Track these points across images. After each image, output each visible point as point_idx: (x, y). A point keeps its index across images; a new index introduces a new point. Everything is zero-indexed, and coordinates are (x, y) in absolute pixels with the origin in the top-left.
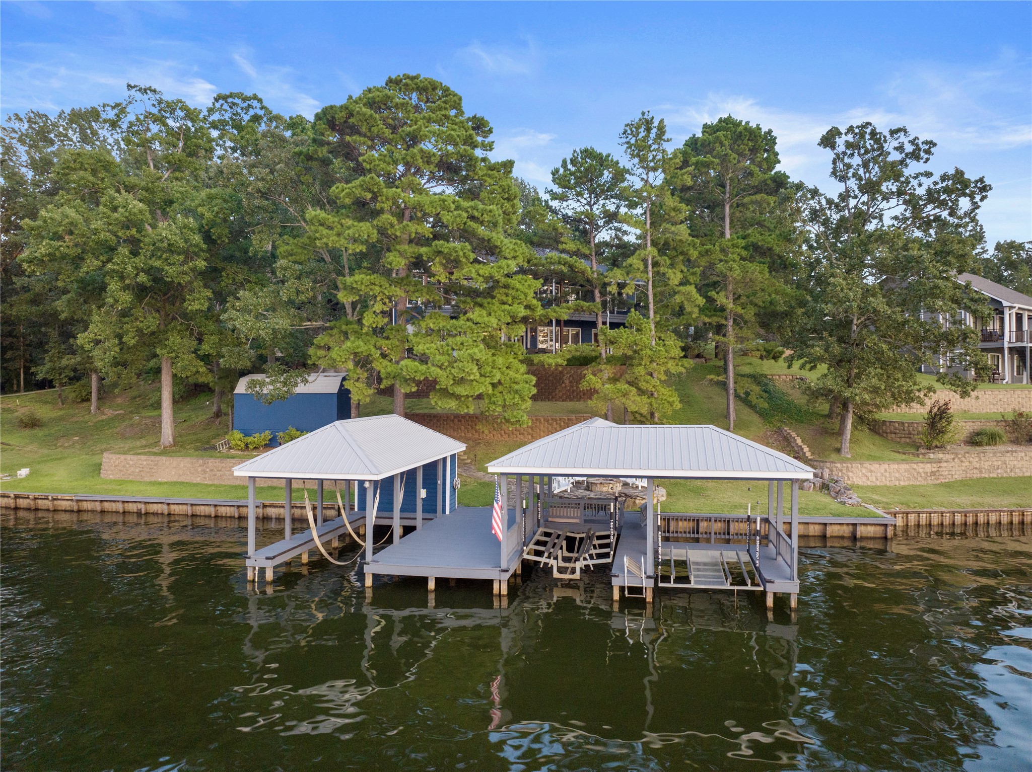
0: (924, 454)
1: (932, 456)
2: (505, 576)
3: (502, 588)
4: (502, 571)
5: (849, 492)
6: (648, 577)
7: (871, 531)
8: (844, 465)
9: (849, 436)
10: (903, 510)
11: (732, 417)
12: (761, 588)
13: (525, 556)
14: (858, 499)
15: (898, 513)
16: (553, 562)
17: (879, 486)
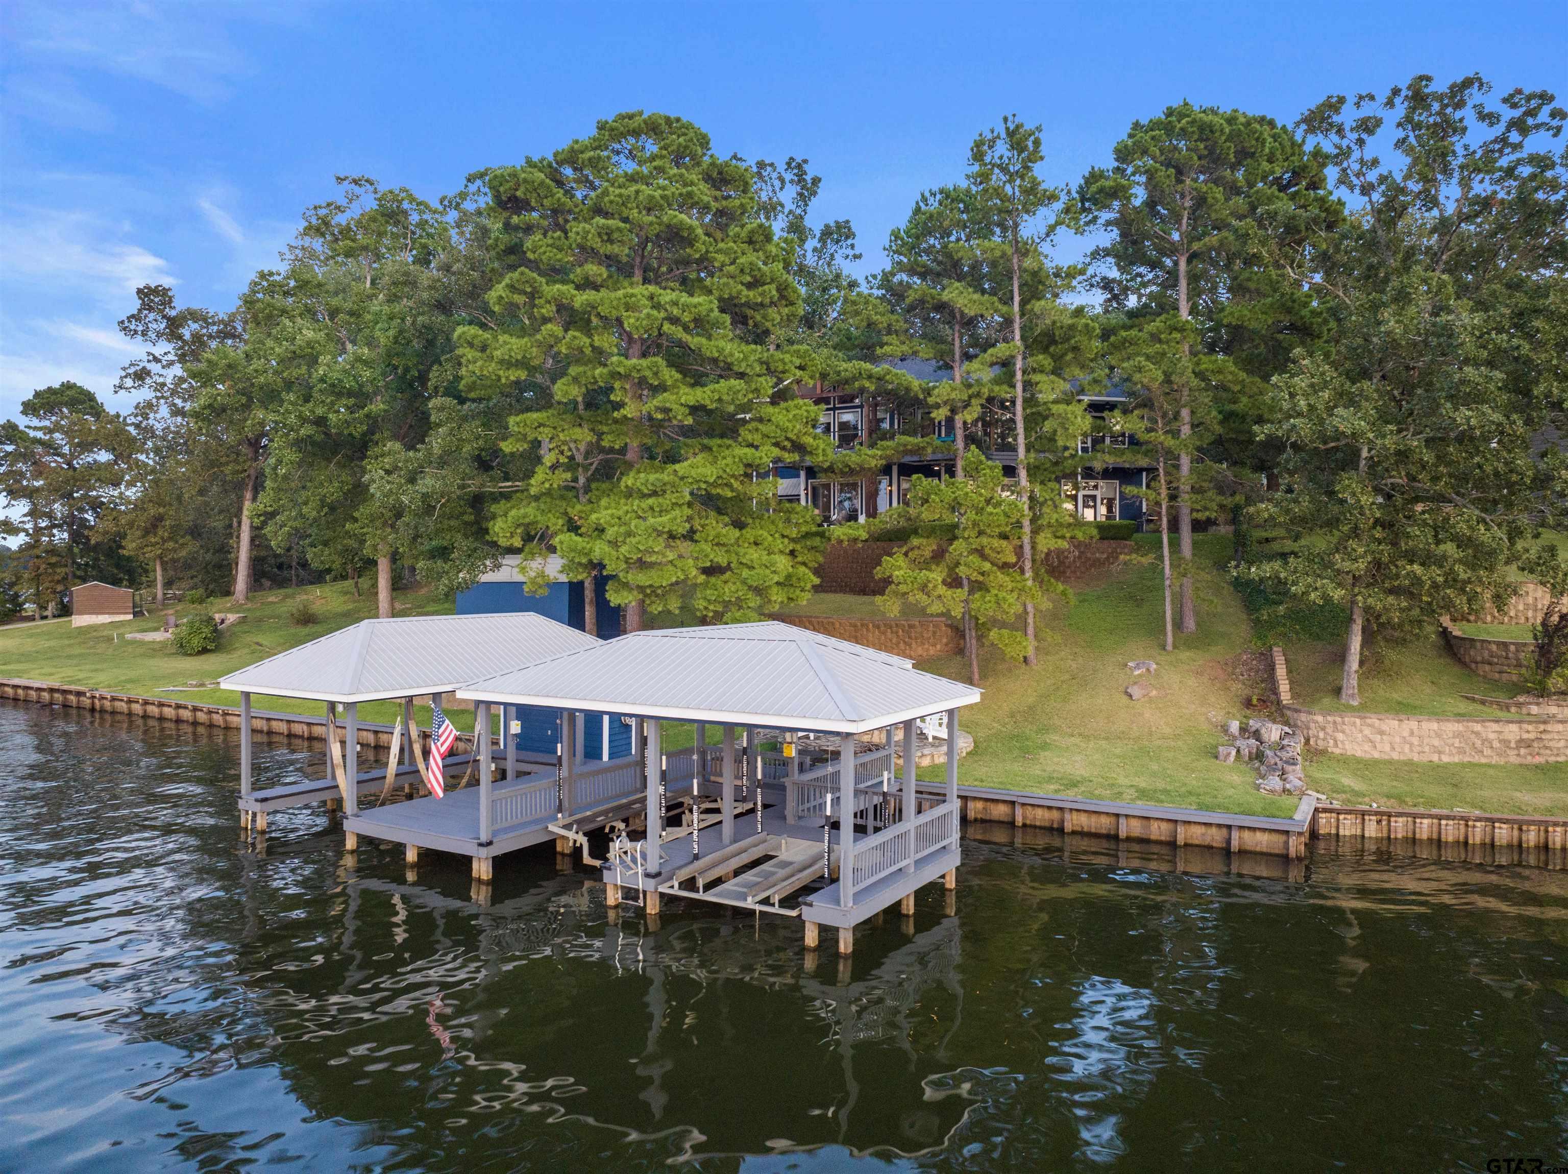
0: (1519, 705)
1: (1534, 709)
2: (484, 852)
3: (482, 869)
4: (481, 845)
5: (1289, 768)
6: (647, 875)
7: (1262, 841)
8: (1329, 718)
9: (1355, 666)
10: (1383, 809)
11: (1169, 627)
12: (794, 913)
13: (551, 828)
14: (1299, 783)
15: (1370, 813)
16: (582, 840)
17: (1390, 762)
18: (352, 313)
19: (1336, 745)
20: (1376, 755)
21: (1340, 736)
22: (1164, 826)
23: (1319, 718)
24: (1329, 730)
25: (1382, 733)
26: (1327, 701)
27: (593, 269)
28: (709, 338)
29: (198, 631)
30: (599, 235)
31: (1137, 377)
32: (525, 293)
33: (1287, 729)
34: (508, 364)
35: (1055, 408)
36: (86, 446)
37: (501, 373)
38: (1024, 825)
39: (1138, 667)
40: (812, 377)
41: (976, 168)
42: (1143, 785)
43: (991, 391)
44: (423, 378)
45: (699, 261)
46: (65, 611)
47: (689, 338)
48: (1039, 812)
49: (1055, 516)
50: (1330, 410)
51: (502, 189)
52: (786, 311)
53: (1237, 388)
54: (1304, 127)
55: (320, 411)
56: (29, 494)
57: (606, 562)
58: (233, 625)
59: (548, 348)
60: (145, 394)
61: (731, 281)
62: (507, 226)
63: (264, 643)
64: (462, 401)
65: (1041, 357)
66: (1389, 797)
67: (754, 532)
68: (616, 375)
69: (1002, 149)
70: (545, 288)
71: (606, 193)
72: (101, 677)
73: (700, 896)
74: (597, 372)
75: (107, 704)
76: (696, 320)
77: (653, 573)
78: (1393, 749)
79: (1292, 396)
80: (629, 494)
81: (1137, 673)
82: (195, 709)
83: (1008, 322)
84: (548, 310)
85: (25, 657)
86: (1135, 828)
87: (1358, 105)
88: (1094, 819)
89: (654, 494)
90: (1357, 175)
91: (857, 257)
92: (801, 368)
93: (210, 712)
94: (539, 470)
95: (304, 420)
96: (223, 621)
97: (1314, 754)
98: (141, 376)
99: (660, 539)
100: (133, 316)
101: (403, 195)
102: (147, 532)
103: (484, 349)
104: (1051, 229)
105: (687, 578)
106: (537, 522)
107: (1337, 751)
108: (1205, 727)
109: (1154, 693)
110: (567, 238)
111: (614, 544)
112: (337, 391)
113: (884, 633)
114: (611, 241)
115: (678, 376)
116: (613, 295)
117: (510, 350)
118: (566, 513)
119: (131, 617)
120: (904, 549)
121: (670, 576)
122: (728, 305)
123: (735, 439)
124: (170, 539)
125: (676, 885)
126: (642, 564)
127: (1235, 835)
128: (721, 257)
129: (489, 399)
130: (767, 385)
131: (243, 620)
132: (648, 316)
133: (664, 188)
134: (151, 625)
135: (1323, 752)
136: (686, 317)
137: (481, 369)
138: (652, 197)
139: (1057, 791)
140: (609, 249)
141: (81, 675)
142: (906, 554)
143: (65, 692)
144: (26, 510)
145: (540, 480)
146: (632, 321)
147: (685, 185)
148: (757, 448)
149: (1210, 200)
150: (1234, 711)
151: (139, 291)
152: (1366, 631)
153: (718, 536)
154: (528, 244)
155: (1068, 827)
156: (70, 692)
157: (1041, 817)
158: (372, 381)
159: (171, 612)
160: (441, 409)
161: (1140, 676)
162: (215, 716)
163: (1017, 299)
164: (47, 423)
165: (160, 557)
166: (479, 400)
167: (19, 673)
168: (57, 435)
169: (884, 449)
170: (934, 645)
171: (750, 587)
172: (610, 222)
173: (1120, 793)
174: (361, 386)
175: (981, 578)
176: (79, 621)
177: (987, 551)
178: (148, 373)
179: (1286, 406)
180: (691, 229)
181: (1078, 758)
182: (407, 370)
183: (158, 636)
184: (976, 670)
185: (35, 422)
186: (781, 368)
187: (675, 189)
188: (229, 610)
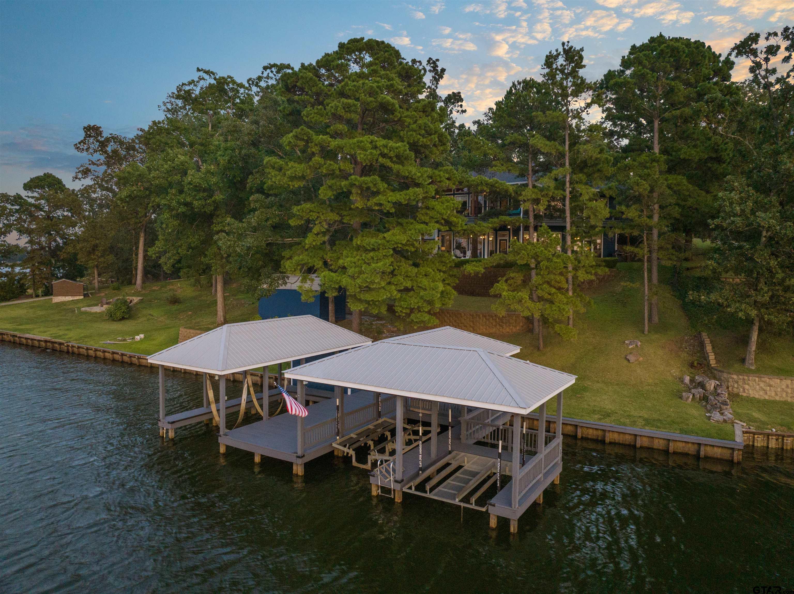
2: (300, 461)
3: (298, 470)
4: (298, 457)
5: (724, 407)
6: (396, 481)
7: (717, 452)
8: (741, 377)
9: (754, 348)
10: (779, 433)
11: (646, 321)
12: (484, 509)
13: (334, 445)
14: (731, 416)
15: (772, 435)
16: (352, 453)
17: (775, 402)
18: (202, 145)
19: (744, 391)
20: (767, 398)
21: (747, 387)
22: (661, 442)
23: (735, 377)
24: (740, 383)
25: (770, 386)
26: (737, 366)
27: (341, 127)
28: (403, 166)
29: (120, 308)
30: (344, 108)
31: (636, 188)
32: (303, 140)
33: (717, 382)
34: (292, 178)
35: (590, 204)
36: (57, 207)
37: (290, 183)
38: (582, 438)
39: (631, 344)
40: (454, 184)
41: (547, 70)
42: (646, 416)
43: (554, 193)
44: (243, 182)
45: (397, 122)
46: (48, 292)
47: (393, 165)
48: (591, 431)
49: (587, 262)
50: (753, 212)
51: (289, 82)
52: (442, 148)
53: (687, 193)
54: (736, 51)
55: (188, 199)
56: (29, 232)
57: (349, 287)
58: (136, 304)
59: (316, 168)
60: (88, 182)
61: (414, 133)
62: (290, 101)
63: (154, 314)
64: (268, 196)
65: (581, 175)
66: (782, 425)
67: (424, 269)
68: (352, 185)
69: (561, 61)
70: (315, 137)
71: (347, 84)
72: (71, 334)
73: (428, 495)
74: (343, 184)
75: (75, 350)
76: (397, 156)
77: (374, 293)
78: (777, 395)
79: (731, 204)
80: (358, 248)
81: (631, 347)
82: (122, 355)
83: (562, 155)
84: (315, 149)
85: (30, 321)
86: (645, 442)
87: (767, 39)
88: (621, 436)
89: (373, 250)
90: (764, 78)
91: (464, 111)
92: (448, 179)
93: (130, 357)
94: (310, 235)
95: (179, 203)
96: (131, 302)
97: (734, 396)
98: (86, 172)
99: (378, 276)
100: (82, 141)
101: (229, 80)
102: (90, 253)
103: (280, 169)
104: (589, 105)
105: (392, 296)
106: (309, 263)
107: (745, 395)
108: (670, 378)
109: (641, 359)
110: (325, 109)
111: (353, 277)
112: (197, 189)
113: (488, 320)
114: (350, 112)
115: (386, 186)
116: (351, 141)
117: (295, 171)
118: (322, 258)
119: (82, 297)
120: (504, 278)
121: (384, 296)
122: (414, 147)
123: (415, 218)
124: (102, 256)
125: (413, 488)
126: (368, 289)
127: (702, 448)
128: (408, 120)
129: (280, 194)
130: (432, 189)
131: (141, 301)
132: (371, 153)
133: (378, 82)
134: (93, 302)
135: (737, 395)
136: (392, 154)
137: (279, 181)
138: (372, 87)
139: (600, 419)
140: (348, 116)
141: (61, 333)
142: (506, 281)
143: (53, 343)
144: (27, 240)
145: (309, 240)
146: (362, 156)
147: (389, 80)
148: (427, 224)
149: (676, 90)
150: (684, 369)
151: (85, 128)
152: (761, 330)
153: (407, 272)
154: (304, 113)
155: (607, 440)
156: (56, 343)
157: (591, 433)
158: (215, 184)
159: (103, 294)
160: (256, 201)
161: (632, 349)
162: (133, 359)
163: (567, 143)
164: (36, 194)
165: (97, 266)
166: (276, 195)
167: (28, 331)
168: (43, 202)
169: (492, 223)
170: (515, 327)
171: (425, 301)
172: (350, 101)
173: (634, 421)
174: (210, 186)
175: (550, 297)
176: (57, 299)
177: (553, 283)
178: (90, 171)
179: (728, 209)
180: (393, 105)
181: (605, 397)
182: (234, 177)
183: (97, 309)
184: (542, 343)
185: (30, 194)
186: (439, 180)
187: (384, 82)
188: (133, 295)
